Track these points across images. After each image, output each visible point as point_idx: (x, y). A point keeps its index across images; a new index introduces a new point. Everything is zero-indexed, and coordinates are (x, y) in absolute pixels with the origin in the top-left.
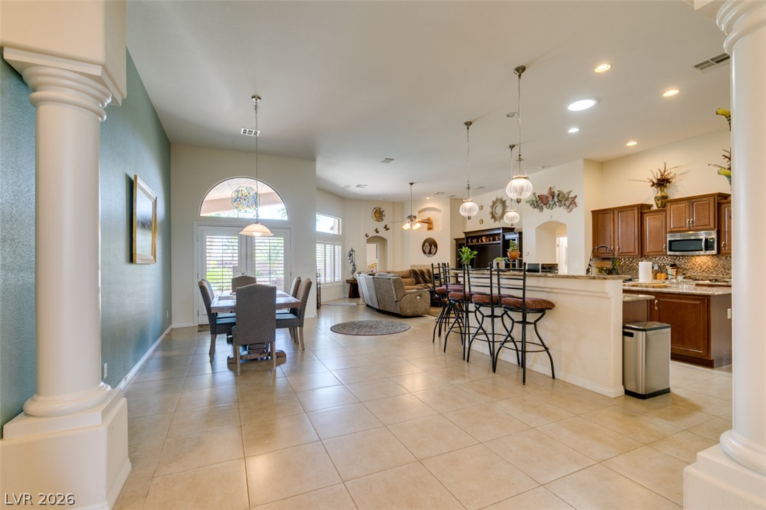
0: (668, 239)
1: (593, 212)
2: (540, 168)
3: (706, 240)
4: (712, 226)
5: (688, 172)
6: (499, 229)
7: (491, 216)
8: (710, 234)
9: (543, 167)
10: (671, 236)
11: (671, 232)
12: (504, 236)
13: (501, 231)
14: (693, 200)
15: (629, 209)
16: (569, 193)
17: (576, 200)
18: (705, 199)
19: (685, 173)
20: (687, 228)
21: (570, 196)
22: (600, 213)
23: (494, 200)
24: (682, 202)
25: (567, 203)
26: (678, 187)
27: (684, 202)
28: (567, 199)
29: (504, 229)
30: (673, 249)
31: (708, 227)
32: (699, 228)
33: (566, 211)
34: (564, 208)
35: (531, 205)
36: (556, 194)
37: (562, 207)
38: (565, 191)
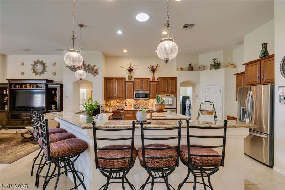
0: (135, 93)
1: (104, 78)
3: (147, 94)
4: (148, 89)
5: (138, 68)
6: (44, 80)
7: (32, 71)
8: (147, 92)
10: (136, 92)
11: (135, 90)
12: (47, 85)
13: (45, 82)
14: (143, 79)
15: (120, 79)
16: (95, 66)
17: (98, 71)
18: (146, 79)
19: (137, 68)
20: (141, 89)
21: (95, 68)
22: (108, 79)
23: (36, 61)
24: (139, 79)
25: (93, 72)
26: (135, 73)
27: (140, 79)
28: (93, 70)
29: (47, 80)
30: (136, 97)
31: (147, 89)
32: (145, 89)
33: (92, 75)
34: (91, 74)
35: (70, 69)
36: (87, 65)
37: (90, 73)
38: (92, 65)
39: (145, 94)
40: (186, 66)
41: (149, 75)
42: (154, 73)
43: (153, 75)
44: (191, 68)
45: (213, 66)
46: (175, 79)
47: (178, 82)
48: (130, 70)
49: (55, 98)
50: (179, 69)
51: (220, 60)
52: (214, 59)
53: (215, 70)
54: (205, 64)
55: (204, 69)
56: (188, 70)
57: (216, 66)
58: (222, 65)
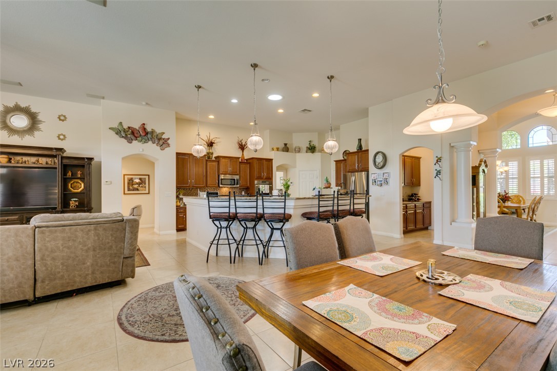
1: (177, 153)
2: (144, 103)
3: (236, 179)
4: (238, 173)
6: (56, 150)
9: (147, 104)
11: (222, 174)
12: (61, 160)
14: (231, 159)
16: (162, 134)
17: (169, 141)
18: (235, 159)
19: (219, 142)
20: (229, 173)
21: (163, 137)
22: (181, 155)
23: (11, 105)
25: (161, 142)
27: (227, 159)
28: (159, 139)
29: (62, 150)
30: (222, 183)
31: (236, 173)
32: (233, 173)
33: (159, 148)
34: (157, 145)
35: (117, 134)
36: (149, 129)
37: (155, 144)
38: (158, 131)
39: (234, 180)
40: (281, 146)
41: (237, 153)
42: (243, 151)
43: (242, 154)
44: (286, 149)
45: (310, 149)
46: (270, 160)
47: (275, 165)
48: (211, 144)
49: (70, 185)
50: (275, 149)
51: (315, 143)
52: (310, 141)
53: (311, 153)
54: (300, 146)
55: (299, 152)
56: (283, 151)
57: (312, 149)
58: (317, 149)
